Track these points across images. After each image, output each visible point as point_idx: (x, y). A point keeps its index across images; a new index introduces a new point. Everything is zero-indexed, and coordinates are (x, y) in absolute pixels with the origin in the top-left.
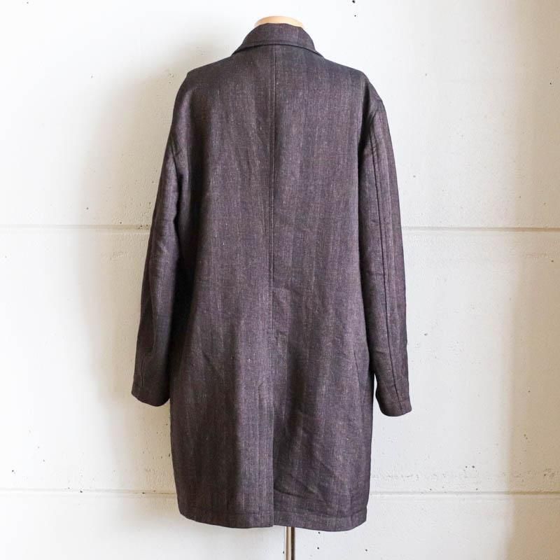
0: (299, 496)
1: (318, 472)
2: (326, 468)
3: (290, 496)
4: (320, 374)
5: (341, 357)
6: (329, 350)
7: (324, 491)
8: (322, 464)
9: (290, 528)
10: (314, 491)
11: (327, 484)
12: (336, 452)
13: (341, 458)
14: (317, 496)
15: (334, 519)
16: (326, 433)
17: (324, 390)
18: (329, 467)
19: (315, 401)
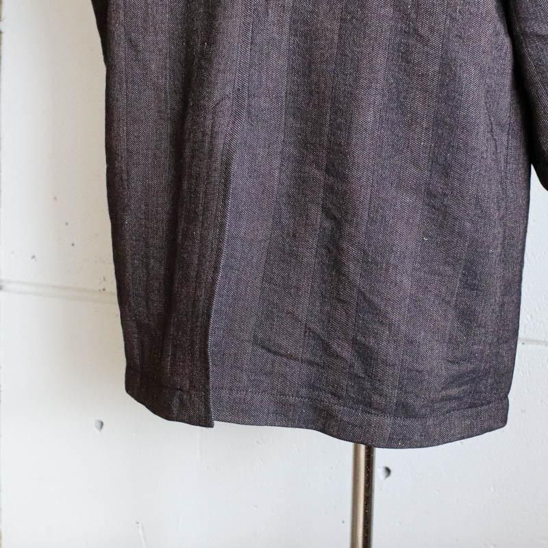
0: (311, 363)
1: (353, 311)
2: (369, 302)
3: (292, 363)
4: (364, 82)
5: (411, 42)
6: (385, 25)
7: (366, 355)
8: (360, 292)
9: (362, 448)
10: (345, 354)
11: (372, 341)
12: (396, 267)
13: (407, 282)
14: (351, 366)
15: (388, 421)
16: (372, 221)
17: (370, 119)
18: (376, 300)
19: (349, 144)
